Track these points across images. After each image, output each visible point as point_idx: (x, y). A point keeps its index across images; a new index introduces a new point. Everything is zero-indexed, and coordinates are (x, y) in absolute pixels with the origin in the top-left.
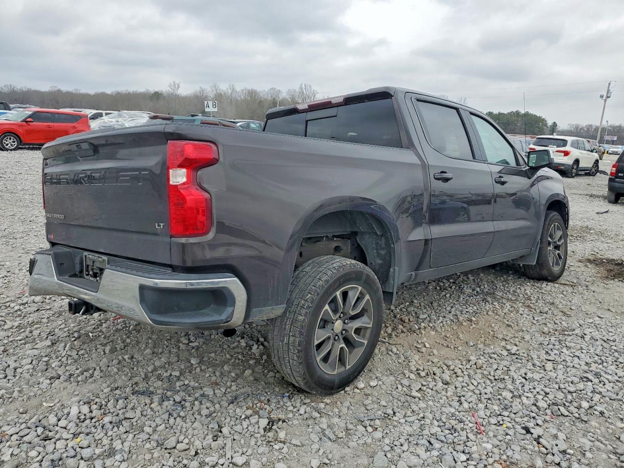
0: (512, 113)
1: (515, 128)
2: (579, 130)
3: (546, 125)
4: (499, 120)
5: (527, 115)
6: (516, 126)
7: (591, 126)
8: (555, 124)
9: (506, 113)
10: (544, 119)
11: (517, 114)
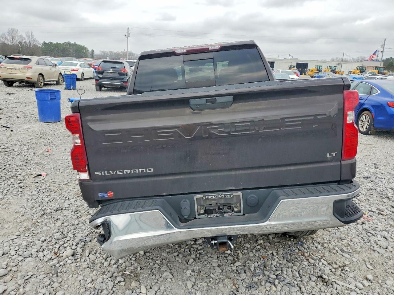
0: (66, 43)
1: (70, 53)
2: (106, 54)
3: (88, 51)
4: (58, 48)
5: (75, 44)
6: (70, 51)
7: (112, 52)
8: (93, 51)
9: (61, 43)
10: (86, 48)
11: (69, 44)
